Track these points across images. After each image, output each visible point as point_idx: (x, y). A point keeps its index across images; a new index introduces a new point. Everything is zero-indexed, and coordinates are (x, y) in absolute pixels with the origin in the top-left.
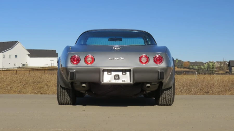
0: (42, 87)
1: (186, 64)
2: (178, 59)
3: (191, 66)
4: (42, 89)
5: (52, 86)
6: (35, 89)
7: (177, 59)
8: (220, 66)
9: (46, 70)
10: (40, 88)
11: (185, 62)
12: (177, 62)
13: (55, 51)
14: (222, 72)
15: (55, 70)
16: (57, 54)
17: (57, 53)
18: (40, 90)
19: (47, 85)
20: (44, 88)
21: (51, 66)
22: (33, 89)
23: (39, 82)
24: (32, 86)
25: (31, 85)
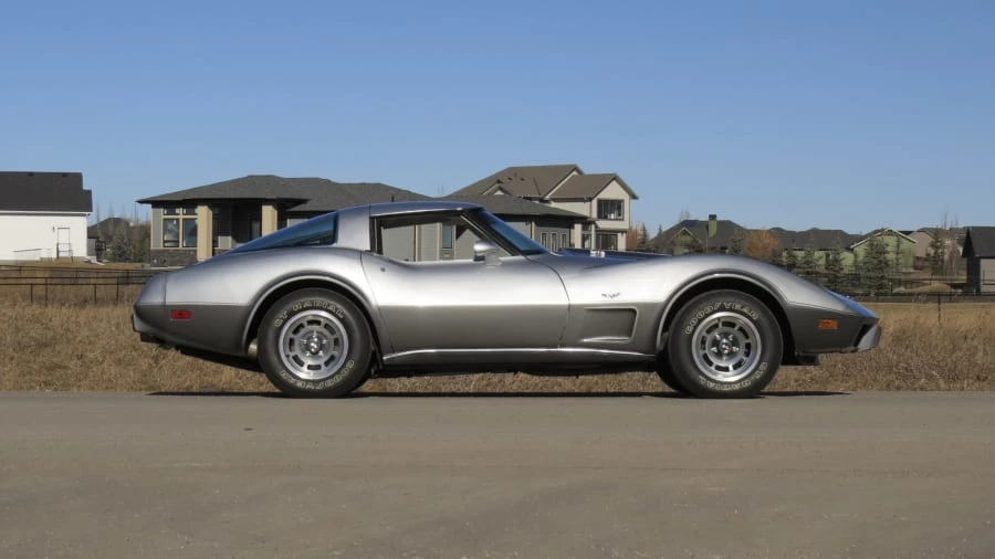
0: (60, 367)
1: (761, 245)
2: (719, 218)
3: (785, 254)
4: (58, 373)
5: (100, 359)
6: (30, 373)
7: (713, 217)
8: (932, 252)
9: (38, 281)
10: (52, 368)
11: (756, 231)
12: (713, 229)
13: (78, 177)
14: (936, 285)
15: (80, 281)
16: (89, 193)
17: (85, 187)
18: (50, 378)
19: (80, 357)
20: (65, 367)
21: (54, 256)
22: (19, 376)
23: (46, 345)
24: (14, 362)
25: (12, 359)
